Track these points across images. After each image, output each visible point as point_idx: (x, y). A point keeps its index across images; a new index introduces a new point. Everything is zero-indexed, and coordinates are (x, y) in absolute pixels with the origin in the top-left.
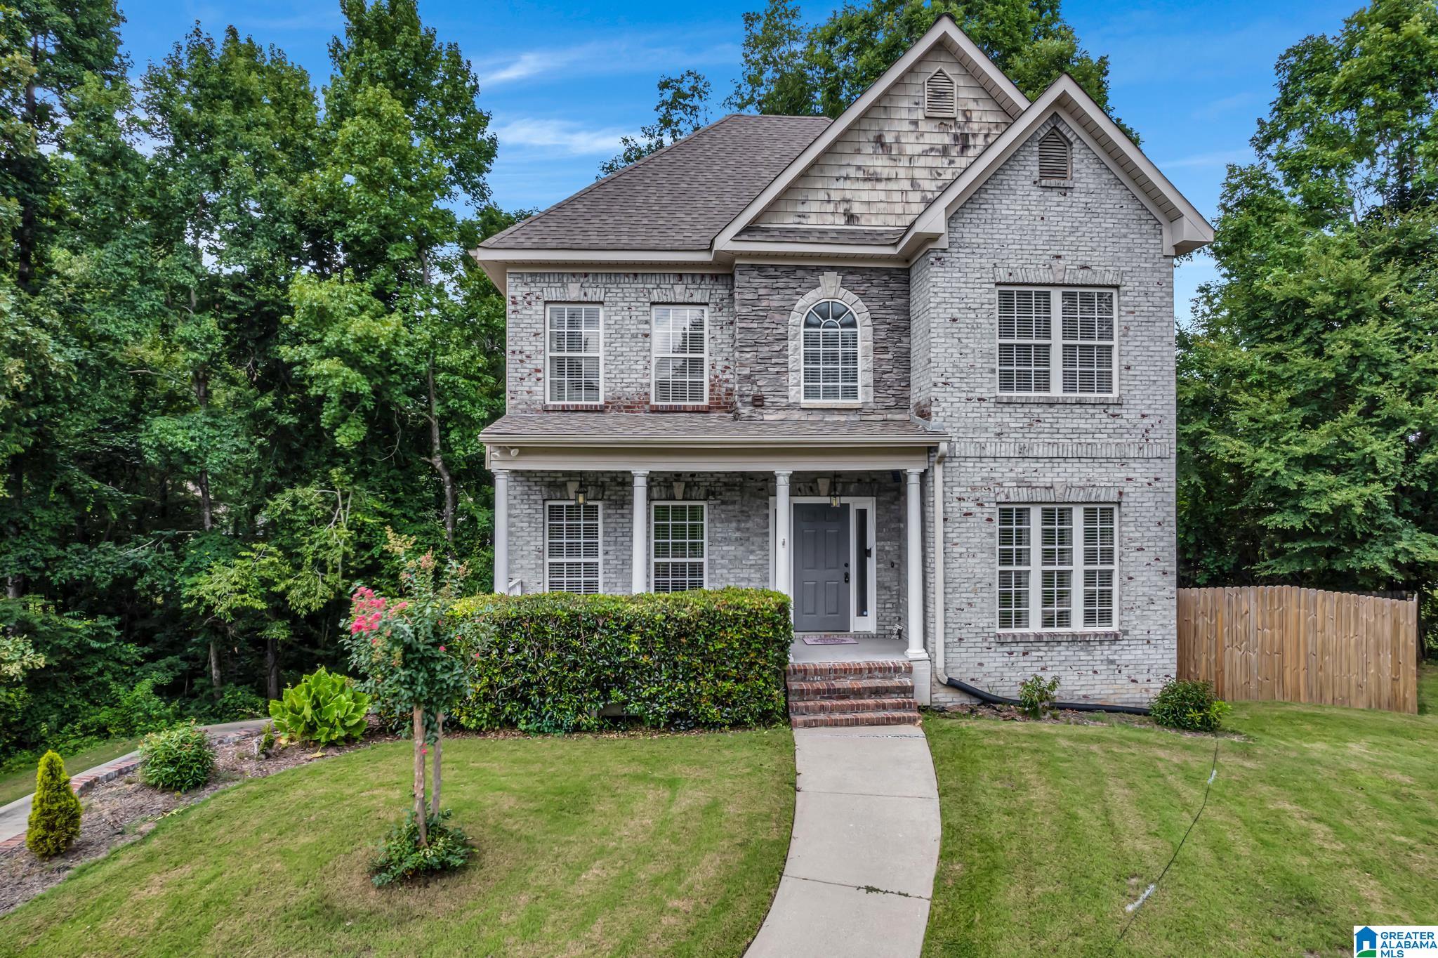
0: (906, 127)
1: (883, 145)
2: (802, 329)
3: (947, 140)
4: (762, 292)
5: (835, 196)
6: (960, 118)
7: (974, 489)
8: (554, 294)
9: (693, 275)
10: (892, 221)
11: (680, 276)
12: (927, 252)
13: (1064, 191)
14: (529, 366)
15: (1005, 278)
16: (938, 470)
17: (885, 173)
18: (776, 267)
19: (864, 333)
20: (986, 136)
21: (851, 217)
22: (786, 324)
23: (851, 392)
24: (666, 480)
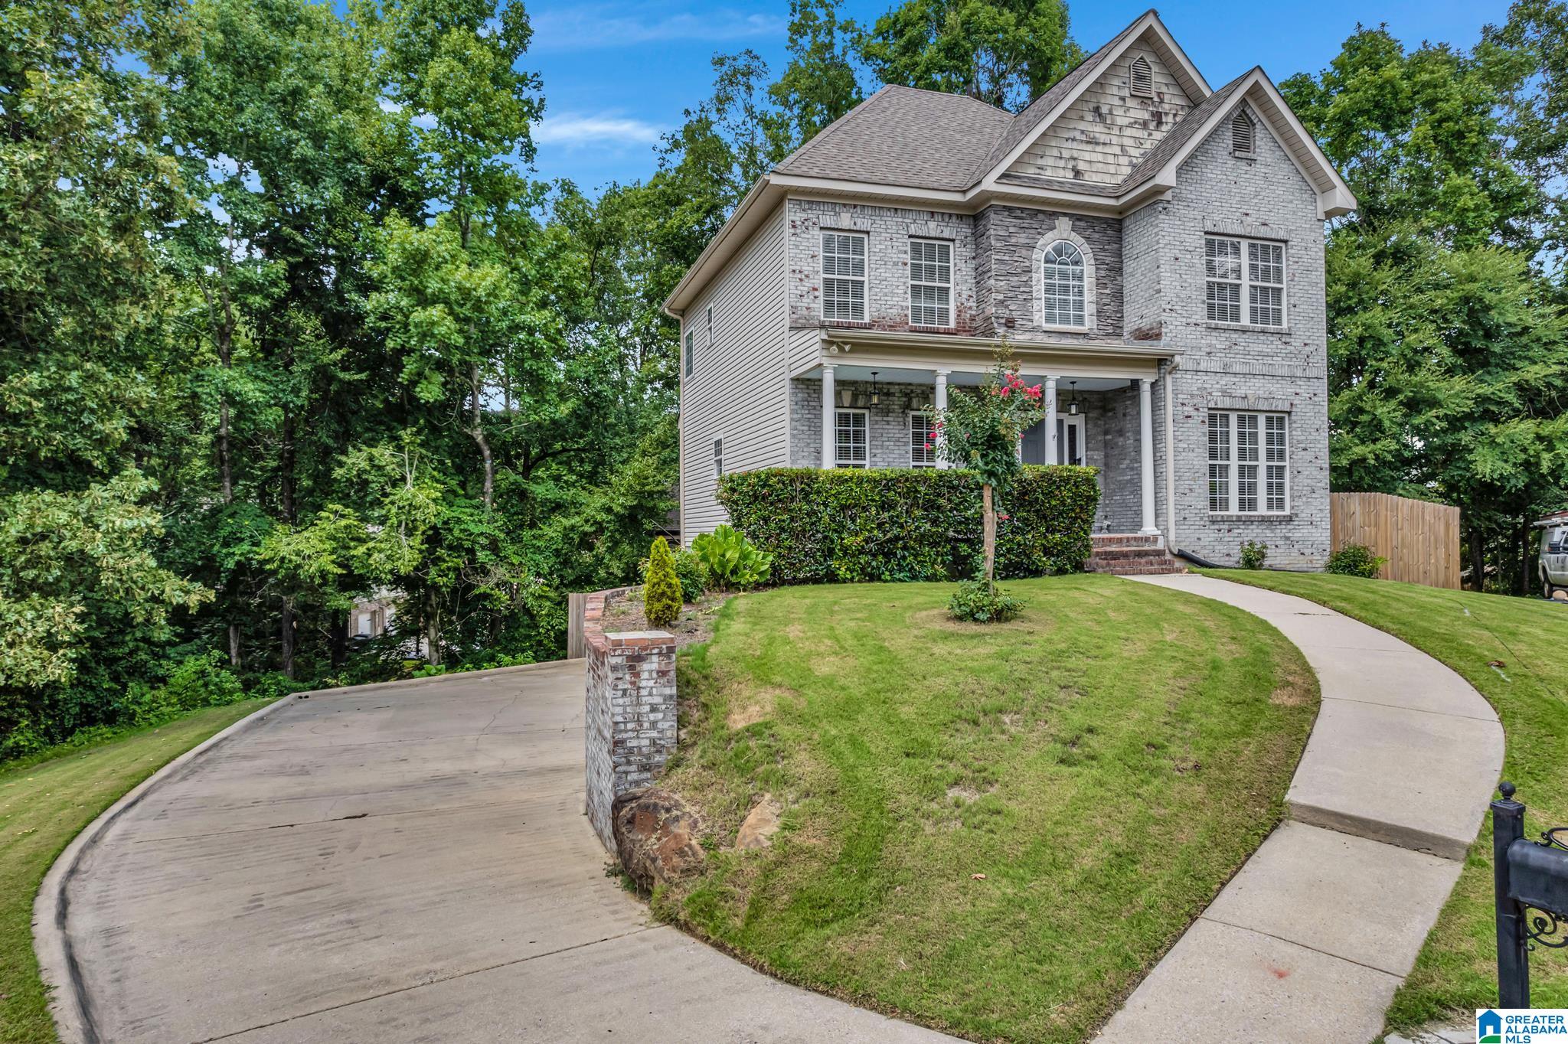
0: (1117, 102)
1: (1100, 115)
2: (1043, 265)
3: (1147, 116)
4: (1012, 229)
5: (1066, 154)
6: (1156, 99)
7: (1192, 396)
8: (828, 220)
9: (943, 214)
10: (1108, 179)
11: (932, 213)
12: (1155, 203)
13: (1251, 161)
14: (808, 284)
15: (1211, 228)
16: (1169, 379)
17: (1102, 138)
18: (1022, 210)
19: (1089, 269)
20: (1175, 115)
21: (1077, 173)
22: (1030, 260)
23: (1080, 320)
24: (923, 392)
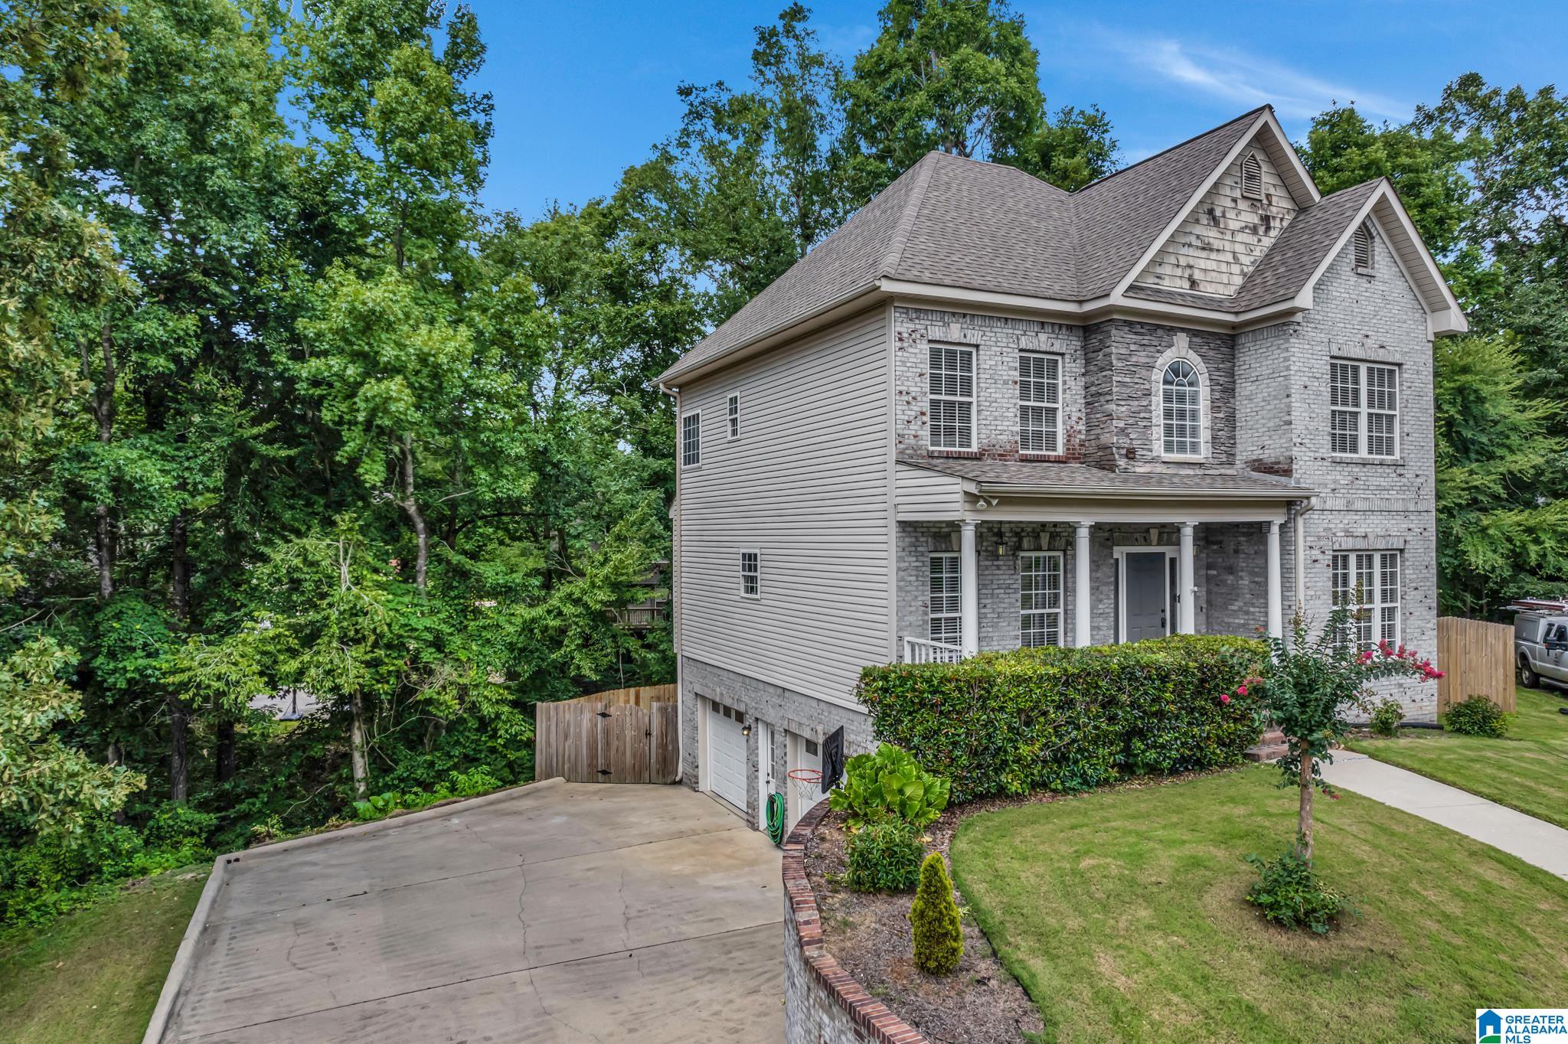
0: (1229, 203)
1: (1214, 218)
2: (1162, 387)
3: (1256, 220)
4: (1133, 347)
5: (1183, 262)
6: (1265, 202)
7: (1319, 538)
8: (936, 332)
9: (1053, 324)
10: (1221, 289)
11: (1043, 323)
12: (1284, 324)
13: (1371, 277)
14: (916, 408)
15: (1336, 353)
16: (1300, 521)
17: (1216, 244)
18: (1142, 325)
19: (1204, 391)
20: (1282, 220)
21: (1193, 283)
22: (1150, 382)
23: (1195, 448)
24: (1033, 530)
